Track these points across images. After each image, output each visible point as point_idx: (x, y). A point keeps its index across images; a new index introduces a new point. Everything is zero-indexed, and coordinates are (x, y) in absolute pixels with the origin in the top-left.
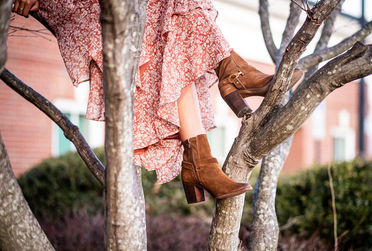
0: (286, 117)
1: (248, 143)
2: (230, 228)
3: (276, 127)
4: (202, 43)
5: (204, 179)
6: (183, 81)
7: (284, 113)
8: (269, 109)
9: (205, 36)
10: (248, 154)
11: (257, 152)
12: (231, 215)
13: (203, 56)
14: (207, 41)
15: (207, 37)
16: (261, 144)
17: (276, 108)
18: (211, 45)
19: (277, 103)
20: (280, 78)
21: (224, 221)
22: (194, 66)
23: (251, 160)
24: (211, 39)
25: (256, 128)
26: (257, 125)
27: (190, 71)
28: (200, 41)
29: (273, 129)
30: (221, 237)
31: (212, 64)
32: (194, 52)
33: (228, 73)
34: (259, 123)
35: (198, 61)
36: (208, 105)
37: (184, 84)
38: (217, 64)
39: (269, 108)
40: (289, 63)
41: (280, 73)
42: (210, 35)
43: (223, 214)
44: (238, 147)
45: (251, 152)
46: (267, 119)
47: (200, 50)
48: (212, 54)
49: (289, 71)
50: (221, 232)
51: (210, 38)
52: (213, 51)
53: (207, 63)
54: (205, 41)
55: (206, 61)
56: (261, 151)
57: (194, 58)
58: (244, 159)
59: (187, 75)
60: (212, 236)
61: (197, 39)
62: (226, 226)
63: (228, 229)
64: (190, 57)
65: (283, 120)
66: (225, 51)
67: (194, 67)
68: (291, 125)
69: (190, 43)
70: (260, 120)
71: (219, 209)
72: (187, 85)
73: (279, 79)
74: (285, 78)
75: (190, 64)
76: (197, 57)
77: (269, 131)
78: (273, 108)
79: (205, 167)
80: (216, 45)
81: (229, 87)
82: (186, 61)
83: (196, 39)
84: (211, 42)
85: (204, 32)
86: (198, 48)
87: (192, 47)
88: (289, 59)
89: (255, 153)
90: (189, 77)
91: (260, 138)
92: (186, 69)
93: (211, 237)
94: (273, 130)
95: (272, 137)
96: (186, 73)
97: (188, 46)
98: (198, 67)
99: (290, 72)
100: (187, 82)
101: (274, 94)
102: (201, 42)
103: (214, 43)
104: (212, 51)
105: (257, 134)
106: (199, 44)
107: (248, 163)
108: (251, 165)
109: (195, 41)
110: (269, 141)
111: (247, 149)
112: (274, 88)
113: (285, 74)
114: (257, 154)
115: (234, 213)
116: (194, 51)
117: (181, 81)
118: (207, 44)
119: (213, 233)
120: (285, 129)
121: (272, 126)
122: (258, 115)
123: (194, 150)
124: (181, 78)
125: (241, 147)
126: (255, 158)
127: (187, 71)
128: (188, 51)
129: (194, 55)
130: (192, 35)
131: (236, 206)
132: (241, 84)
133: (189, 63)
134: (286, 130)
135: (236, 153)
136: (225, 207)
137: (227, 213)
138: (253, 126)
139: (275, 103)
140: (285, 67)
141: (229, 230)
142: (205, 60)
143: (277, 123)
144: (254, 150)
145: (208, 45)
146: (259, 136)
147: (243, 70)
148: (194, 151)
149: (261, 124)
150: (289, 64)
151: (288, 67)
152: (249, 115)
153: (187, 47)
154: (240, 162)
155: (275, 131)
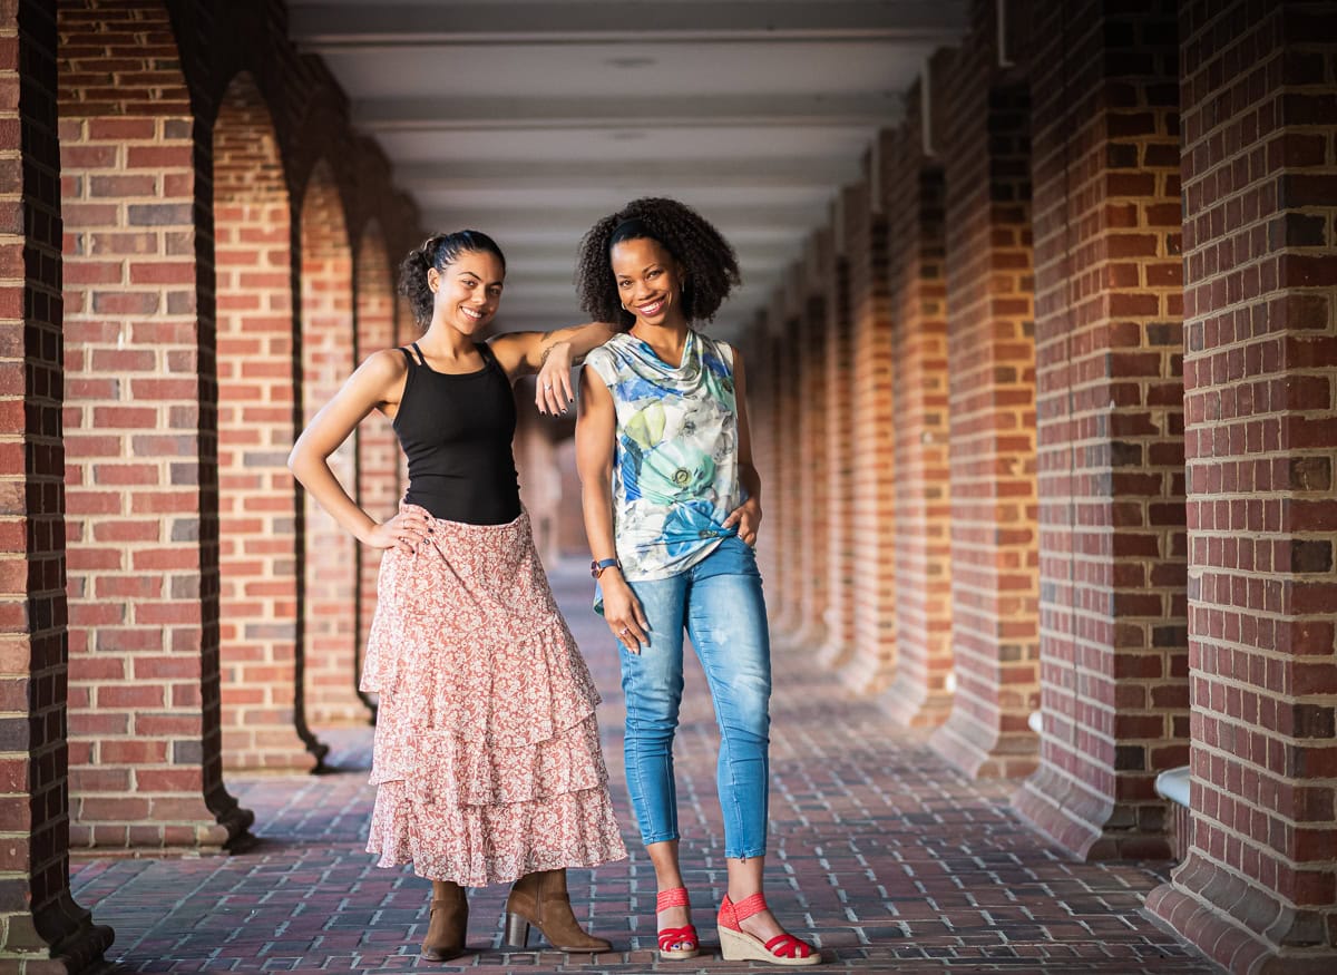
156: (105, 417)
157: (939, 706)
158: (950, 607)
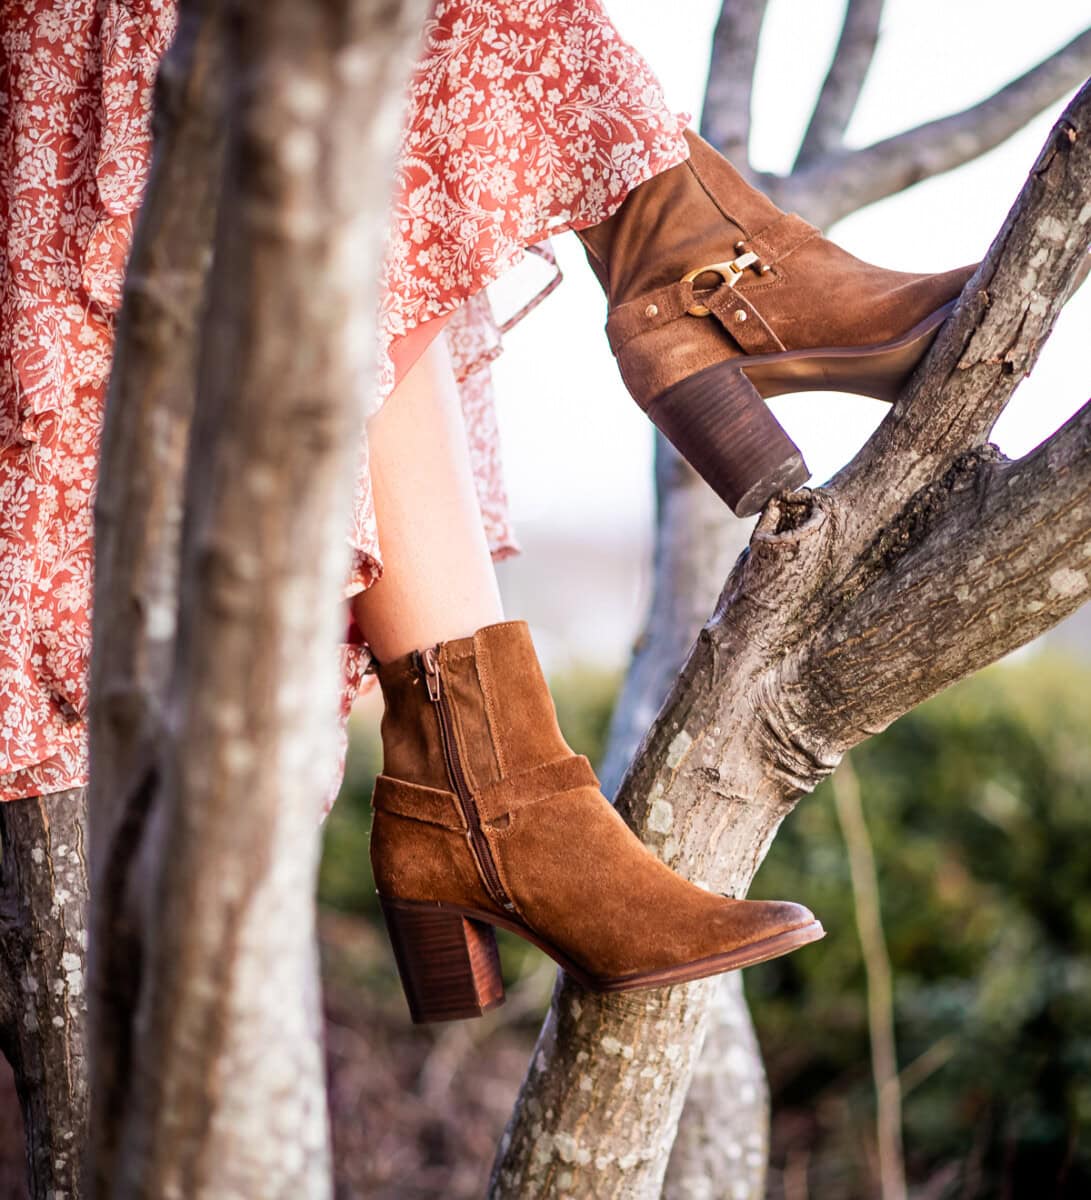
0: (1057, 522)
1: (786, 662)
2: (635, 1136)
3: (986, 577)
4: (514, 77)
5: (532, 880)
6: (401, 294)
7: (1042, 500)
8: (924, 471)
9: (539, 34)
10: (791, 727)
11: (842, 713)
12: (653, 1063)
13: (521, 153)
14: (548, 68)
15: (548, 43)
16: (877, 669)
17: (970, 464)
18: (569, 89)
19: (974, 441)
20: (1016, 299)
21: (608, 1096)
22: (474, 208)
23: (800, 758)
24: (568, 53)
25: (839, 579)
26: (848, 562)
27: (443, 237)
28: (507, 62)
29: (965, 589)
30: (583, 1186)
31: (577, 199)
32: (472, 128)
33: (674, 258)
34: (859, 548)
35: (497, 181)
36: (485, 431)
37: (409, 311)
38: (610, 200)
39: (928, 465)
40: (1072, 212)
41: (1015, 268)
42: (562, 32)
43: (608, 1058)
44: (728, 682)
45: (809, 715)
46: (911, 529)
47: (504, 116)
48: (580, 144)
49: (1066, 256)
50: (583, 1157)
51: (567, 50)
52: (584, 125)
53: (545, 196)
54: (535, 67)
55: (541, 182)
56: (869, 710)
57: (472, 165)
58: (765, 755)
59: (423, 258)
60: (524, 1179)
61: (487, 50)
62: (617, 1124)
63: (626, 1138)
64: (445, 158)
65: (1035, 540)
66: (660, 125)
67: (473, 213)
68: (1076, 568)
69: (447, 76)
70: (863, 529)
71: (582, 1030)
72: (425, 318)
73: (1009, 300)
74: (1042, 298)
75: (443, 196)
76: (490, 159)
77: (935, 596)
78: (947, 467)
79: (537, 811)
80: (603, 89)
81: (684, 340)
82: (417, 179)
83: (478, 52)
84: (569, 74)
85: (526, 13)
86: (494, 105)
87: (460, 96)
88: (1079, 191)
89: (831, 719)
90: (435, 270)
91: (875, 636)
92: (418, 223)
93: (517, 1181)
94: (964, 595)
95: (955, 632)
96: (416, 249)
97: (434, 92)
98: (498, 215)
99: (1071, 261)
100: (422, 299)
101: (967, 386)
102: (509, 72)
103: (590, 78)
104: (575, 127)
105: (845, 611)
106: (501, 83)
107: (782, 774)
108: (797, 783)
109: (477, 60)
110: (926, 656)
111: (783, 698)
112: (972, 354)
113: (1046, 273)
114: (843, 727)
115: (668, 1054)
116: (472, 119)
117: (390, 295)
118: (548, 84)
119: (529, 1160)
120: (1037, 591)
121: (956, 573)
122: (852, 502)
123: (466, 710)
124: (391, 278)
125: (747, 687)
126: (826, 749)
127: (427, 236)
128: (429, 123)
129: (471, 147)
130: (459, 27)
131: (683, 1011)
132: (761, 326)
133: (439, 189)
134: (1041, 597)
135: (712, 720)
136: (619, 1021)
137: (628, 1052)
138: (825, 566)
139: (964, 440)
140: (1051, 235)
141: (631, 1145)
142: (531, 178)
143: (991, 556)
144: (828, 702)
145: (552, 89)
146: (866, 623)
147: (761, 242)
148: (464, 722)
149: (876, 556)
150: (1074, 219)
151: (1067, 237)
152: (800, 503)
153: (428, 96)
154: (735, 770)
155: (973, 600)
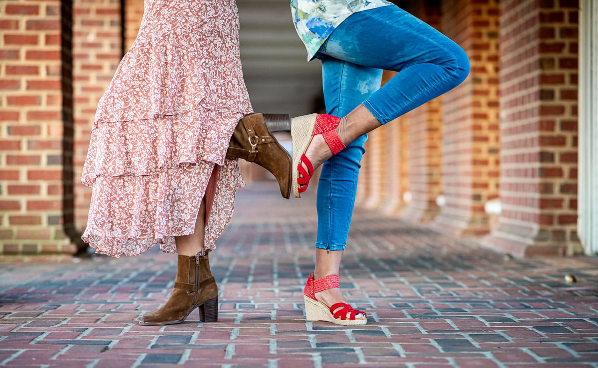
156: (85, 67)
157: (402, 205)
158: (408, 167)
